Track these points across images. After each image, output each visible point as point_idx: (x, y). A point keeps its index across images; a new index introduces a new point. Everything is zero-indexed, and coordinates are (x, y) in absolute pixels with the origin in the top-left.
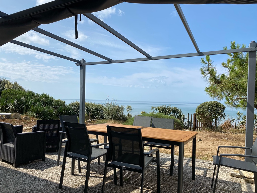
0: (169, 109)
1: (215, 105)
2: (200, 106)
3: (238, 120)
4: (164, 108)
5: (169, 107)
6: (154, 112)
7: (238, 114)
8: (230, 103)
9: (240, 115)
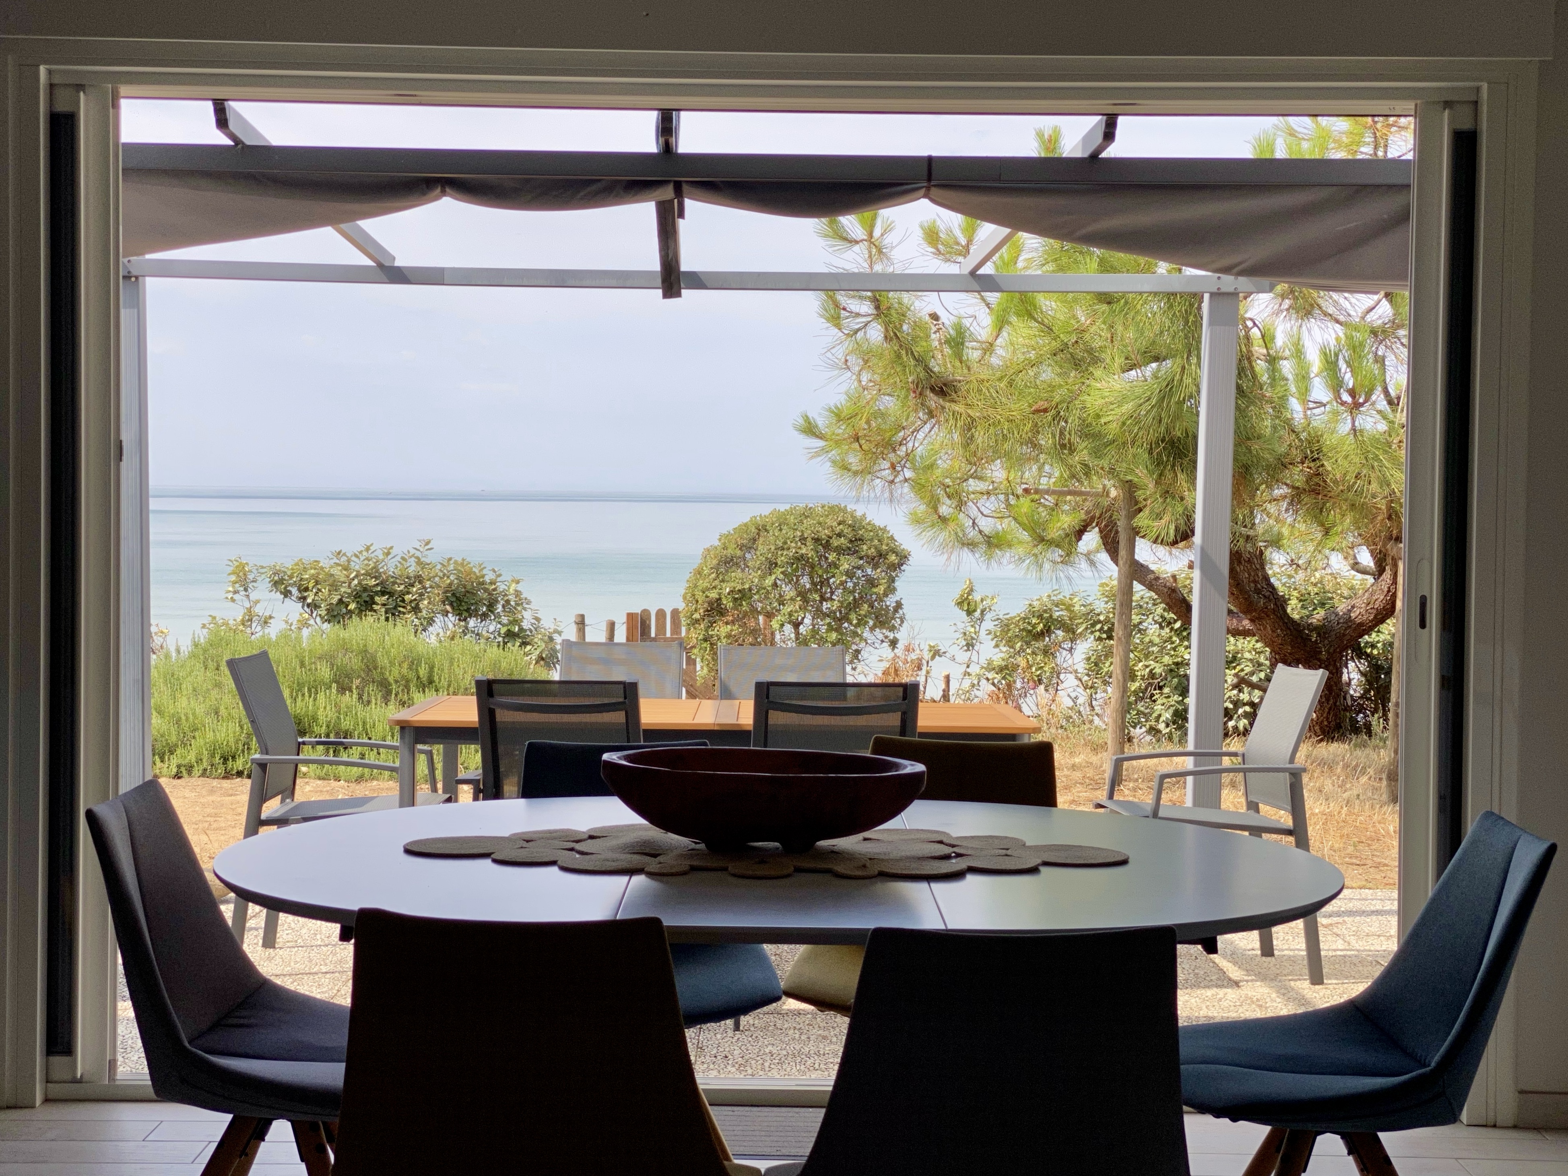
0: (419, 579)
1: (839, 535)
2: (725, 548)
3: (963, 656)
4: (374, 573)
5: (419, 562)
6: (249, 619)
7: (967, 605)
8: (943, 520)
9: (977, 614)
